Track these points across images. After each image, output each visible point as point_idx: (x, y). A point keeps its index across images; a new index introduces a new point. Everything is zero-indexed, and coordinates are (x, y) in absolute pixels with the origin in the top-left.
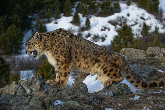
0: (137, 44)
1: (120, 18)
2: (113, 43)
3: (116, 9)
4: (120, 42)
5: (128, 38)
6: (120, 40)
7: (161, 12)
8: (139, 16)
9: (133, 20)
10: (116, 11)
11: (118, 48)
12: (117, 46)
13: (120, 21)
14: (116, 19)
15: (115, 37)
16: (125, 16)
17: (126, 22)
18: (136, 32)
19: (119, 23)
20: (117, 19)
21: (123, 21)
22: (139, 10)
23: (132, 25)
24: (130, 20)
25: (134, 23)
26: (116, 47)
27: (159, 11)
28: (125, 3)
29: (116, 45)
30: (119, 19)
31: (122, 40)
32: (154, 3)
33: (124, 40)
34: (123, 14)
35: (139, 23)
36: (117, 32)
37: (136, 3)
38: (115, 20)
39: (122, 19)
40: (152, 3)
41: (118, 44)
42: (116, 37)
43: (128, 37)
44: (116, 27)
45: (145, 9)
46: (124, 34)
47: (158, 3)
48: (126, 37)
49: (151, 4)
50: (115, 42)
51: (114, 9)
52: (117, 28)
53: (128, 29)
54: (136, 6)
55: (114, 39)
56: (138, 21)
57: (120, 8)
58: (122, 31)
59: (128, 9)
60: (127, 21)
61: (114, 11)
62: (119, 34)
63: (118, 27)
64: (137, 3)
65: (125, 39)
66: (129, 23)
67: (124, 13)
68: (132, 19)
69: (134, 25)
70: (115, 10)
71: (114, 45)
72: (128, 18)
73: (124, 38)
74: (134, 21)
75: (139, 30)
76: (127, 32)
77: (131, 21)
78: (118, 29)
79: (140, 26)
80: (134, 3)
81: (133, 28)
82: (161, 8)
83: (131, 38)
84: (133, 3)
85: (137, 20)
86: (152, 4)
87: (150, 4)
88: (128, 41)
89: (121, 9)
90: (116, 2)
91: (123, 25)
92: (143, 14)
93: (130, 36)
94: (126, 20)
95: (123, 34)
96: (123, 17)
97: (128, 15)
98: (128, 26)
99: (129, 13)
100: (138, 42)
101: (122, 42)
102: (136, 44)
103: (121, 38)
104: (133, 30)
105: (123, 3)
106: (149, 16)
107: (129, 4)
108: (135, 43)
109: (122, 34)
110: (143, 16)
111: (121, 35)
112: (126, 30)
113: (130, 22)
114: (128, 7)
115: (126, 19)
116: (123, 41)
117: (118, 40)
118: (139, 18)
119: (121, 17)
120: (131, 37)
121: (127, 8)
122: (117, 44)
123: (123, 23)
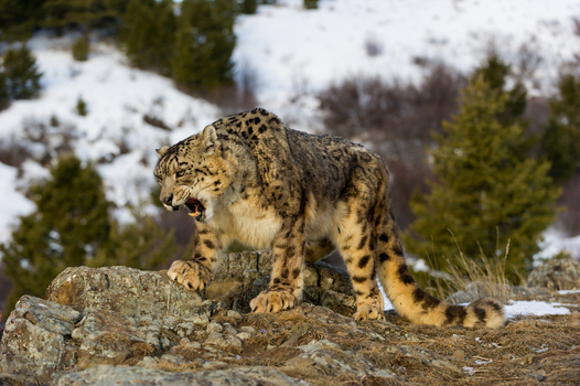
0: (135, 253)
1: (42, 126)
2: (12, 253)
3: (19, 81)
4: (46, 246)
5: (89, 226)
6: (46, 235)
7: (250, 83)
8: (134, 111)
9: (105, 135)
10: (19, 90)
11: (35, 277)
12: (33, 270)
13: (42, 139)
14: (20, 134)
15: (18, 222)
16: (66, 114)
17: (73, 143)
18: (125, 194)
19: (38, 149)
20: (26, 130)
21: (55, 141)
22: (133, 78)
23: (103, 161)
24: (93, 132)
25: (116, 150)
26: (26, 273)
27: (238, 78)
28: (65, 49)
29: (25, 264)
30: (36, 133)
31: (54, 235)
32: (209, 40)
33: (69, 237)
34: (54, 103)
35: (138, 147)
36: (29, 195)
37: (119, 47)
38: (13, 137)
39: (52, 130)
40: (202, 39)
41: (39, 259)
42: (27, 222)
43: (84, 221)
44: (20, 174)
45: (167, 74)
46: (66, 206)
47: (229, 39)
48: (76, 220)
49: (195, 46)
50: (20, 248)
51: (9, 82)
52: (27, 176)
53: (85, 177)
54: (121, 63)
55: (15, 235)
56: (132, 140)
57: (36, 77)
58: (55, 193)
59: (80, 79)
60: (76, 138)
61: (9, 91)
62: (42, 206)
63: (35, 171)
64: (125, 48)
65: (70, 228)
66: (85, 152)
67: (62, 100)
68: (104, 130)
69: (114, 156)
70: (14, 87)
71: (17, 263)
72: (82, 124)
73: (63, 223)
74: (112, 139)
75: (139, 183)
76: (80, 195)
77: (99, 137)
78: (32, 180)
79: (144, 162)
80: (108, 44)
81: (108, 173)
82: (247, 64)
83: (101, 221)
84: (102, 47)
85: (126, 130)
86: (201, 45)
87: (192, 50)
88: (88, 240)
89: (42, 81)
90: (17, 46)
91: (55, 162)
92: (159, 101)
93: (94, 213)
94: (73, 133)
95: (60, 204)
96: (55, 122)
97: (82, 109)
98: (84, 165)
99: (87, 98)
100: (141, 242)
101: (55, 246)
102: (129, 251)
103: (51, 228)
104: (107, 183)
105: (55, 48)
106: (189, 111)
107: (81, 54)
108: (126, 244)
109: (52, 203)
110: (158, 113)
111: (51, 210)
112: (76, 181)
113: (93, 142)
114: (79, 66)
115: (73, 128)
116: (63, 241)
117: (32, 235)
118: (137, 120)
119: (47, 122)
120: (99, 216)
121: (74, 74)
122: (30, 256)
123: (58, 149)
